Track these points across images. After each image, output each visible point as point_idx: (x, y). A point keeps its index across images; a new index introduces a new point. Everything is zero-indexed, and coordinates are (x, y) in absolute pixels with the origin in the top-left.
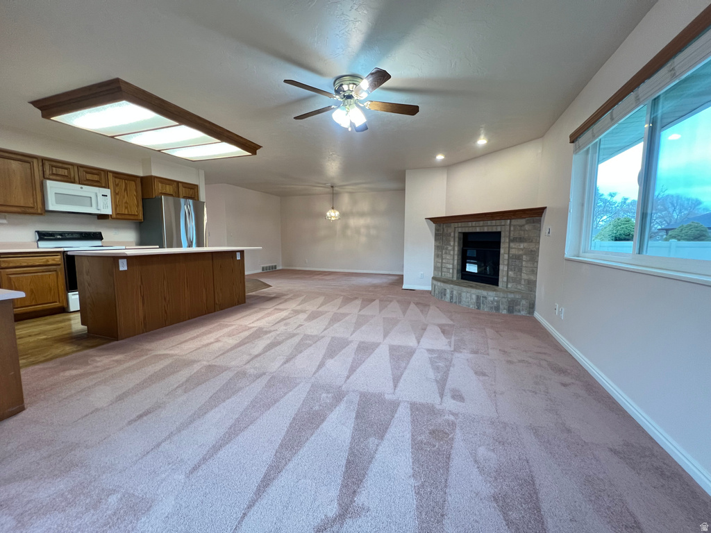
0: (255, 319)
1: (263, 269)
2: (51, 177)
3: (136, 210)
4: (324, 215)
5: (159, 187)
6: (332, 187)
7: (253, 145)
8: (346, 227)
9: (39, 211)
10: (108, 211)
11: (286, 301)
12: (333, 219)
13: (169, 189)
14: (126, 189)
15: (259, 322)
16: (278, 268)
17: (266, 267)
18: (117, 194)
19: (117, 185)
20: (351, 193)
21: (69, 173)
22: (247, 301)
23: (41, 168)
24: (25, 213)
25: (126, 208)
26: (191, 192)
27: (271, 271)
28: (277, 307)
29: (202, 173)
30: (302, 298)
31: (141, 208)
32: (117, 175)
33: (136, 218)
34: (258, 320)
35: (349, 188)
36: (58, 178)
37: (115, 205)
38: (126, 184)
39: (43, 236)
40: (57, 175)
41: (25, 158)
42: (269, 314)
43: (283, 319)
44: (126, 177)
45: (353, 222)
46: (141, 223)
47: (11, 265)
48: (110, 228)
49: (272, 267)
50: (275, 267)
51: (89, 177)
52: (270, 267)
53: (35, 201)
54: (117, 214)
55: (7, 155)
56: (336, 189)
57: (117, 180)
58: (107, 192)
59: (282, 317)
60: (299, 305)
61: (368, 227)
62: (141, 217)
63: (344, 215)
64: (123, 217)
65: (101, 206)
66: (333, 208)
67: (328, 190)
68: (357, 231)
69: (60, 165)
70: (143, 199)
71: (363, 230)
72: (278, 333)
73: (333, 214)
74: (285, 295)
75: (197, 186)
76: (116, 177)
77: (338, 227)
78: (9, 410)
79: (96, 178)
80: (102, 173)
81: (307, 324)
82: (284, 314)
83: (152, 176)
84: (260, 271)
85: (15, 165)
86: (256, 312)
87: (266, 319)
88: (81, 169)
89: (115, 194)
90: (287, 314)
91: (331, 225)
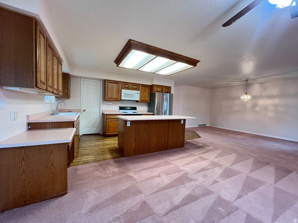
0: (185, 163)
1: (199, 125)
2: (124, 88)
3: (147, 98)
4: (238, 98)
5: (155, 89)
6: (247, 80)
7: (195, 61)
8: (255, 105)
9: (119, 100)
10: (138, 99)
11: (208, 151)
12: (245, 100)
13: (159, 89)
14: (145, 91)
15: (187, 166)
16: (207, 126)
17: (201, 125)
18: (142, 93)
19: (142, 89)
20: (261, 83)
21: (129, 86)
22: (185, 146)
23: (121, 85)
24: (116, 101)
25: (144, 98)
26: (168, 90)
27: (203, 127)
28: (201, 155)
29: (173, 81)
30: (219, 151)
31: (149, 97)
32: (143, 85)
33: (147, 101)
34: (187, 164)
35: (261, 80)
36: (125, 88)
37: (141, 97)
38: (145, 88)
39: (121, 108)
40: (125, 87)
41: (117, 82)
42: (195, 161)
43: (203, 169)
44: (145, 86)
45: (261, 102)
46: (149, 103)
47: (109, 118)
48: (139, 105)
49: (204, 125)
50: (205, 125)
51: (134, 87)
52: (202, 124)
53: (119, 97)
54: (141, 100)
55: (112, 82)
56: (249, 81)
57: (142, 87)
58: (139, 92)
59: (203, 167)
60: (216, 158)
61: (276, 106)
62: (149, 101)
63: (254, 97)
64: (143, 101)
65: (136, 98)
66: (246, 94)
67: (243, 83)
68: (266, 108)
69: (126, 84)
70: (150, 94)
71: (270, 108)
72: (197, 183)
73: (246, 98)
74: (208, 146)
75: (170, 87)
76: (142, 86)
77: (249, 105)
78: (61, 193)
79: (136, 87)
80: (138, 85)
81: (221, 182)
82: (204, 164)
83: (153, 84)
84: (197, 126)
85: (115, 85)
86: (188, 156)
87: (192, 165)
88: (132, 84)
89: (141, 93)
90: (207, 164)
91: (244, 104)
